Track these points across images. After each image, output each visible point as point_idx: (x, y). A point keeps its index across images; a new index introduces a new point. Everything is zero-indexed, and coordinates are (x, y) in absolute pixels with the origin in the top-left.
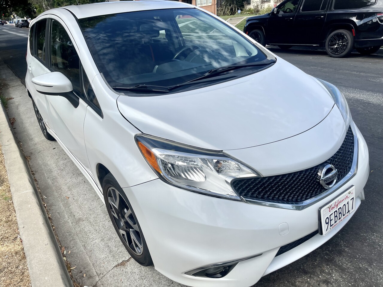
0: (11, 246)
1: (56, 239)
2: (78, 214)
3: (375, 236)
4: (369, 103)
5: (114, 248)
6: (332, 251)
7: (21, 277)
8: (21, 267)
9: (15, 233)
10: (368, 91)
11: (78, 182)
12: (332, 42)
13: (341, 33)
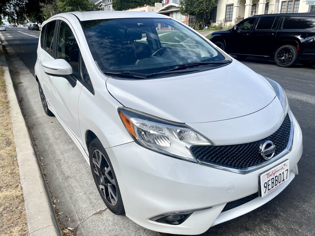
0: (14, 191)
1: (48, 191)
2: (68, 172)
3: (306, 205)
4: (308, 103)
5: (94, 200)
6: (270, 214)
7: (19, 215)
8: (20, 208)
9: (17, 182)
10: (308, 94)
11: (69, 148)
12: (280, 54)
13: (288, 48)
